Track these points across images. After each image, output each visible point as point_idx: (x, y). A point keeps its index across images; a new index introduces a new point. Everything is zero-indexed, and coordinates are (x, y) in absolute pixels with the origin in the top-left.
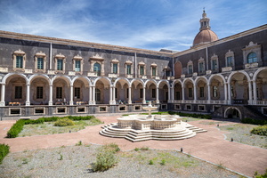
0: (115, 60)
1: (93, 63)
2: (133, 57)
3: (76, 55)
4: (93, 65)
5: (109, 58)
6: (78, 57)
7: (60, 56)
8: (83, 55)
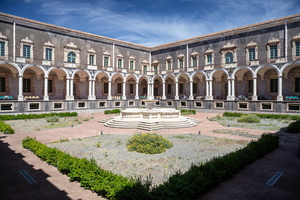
0: (251, 44)
1: (224, 53)
2: (281, 33)
3: (207, 49)
4: (223, 56)
5: (244, 42)
6: (210, 51)
7: (195, 53)
8: (214, 47)
